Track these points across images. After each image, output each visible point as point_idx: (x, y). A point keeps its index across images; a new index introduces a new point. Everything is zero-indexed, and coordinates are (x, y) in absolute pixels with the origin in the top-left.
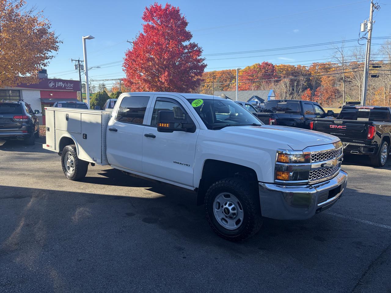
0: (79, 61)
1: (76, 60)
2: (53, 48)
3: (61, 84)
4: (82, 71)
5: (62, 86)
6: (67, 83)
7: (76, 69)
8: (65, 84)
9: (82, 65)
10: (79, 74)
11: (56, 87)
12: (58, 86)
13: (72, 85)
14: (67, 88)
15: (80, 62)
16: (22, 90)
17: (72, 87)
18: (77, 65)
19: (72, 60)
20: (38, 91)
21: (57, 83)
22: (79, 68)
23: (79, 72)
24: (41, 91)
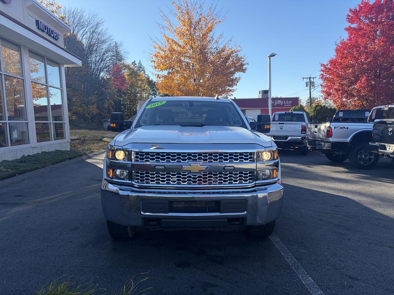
0: (310, 78)
1: (307, 77)
2: (242, 71)
3: (280, 102)
4: (313, 87)
5: (281, 103)
6: (286, 101)
7: (307, 86)
8: (283, 102)
9: (313, 82)
10: (309, 91)
11: (275, 105)
12: (277, 103)
13: (290, 102)
14: (285, 105)
15: (312, 80)
16: (245, 110)
17: (290, 104)
18: (308, 82)
19: (303, 78)
20: (259, 110)
21: (276, 101)
22: (310, 85)
23: (309, 90)
24: (261, 110)
